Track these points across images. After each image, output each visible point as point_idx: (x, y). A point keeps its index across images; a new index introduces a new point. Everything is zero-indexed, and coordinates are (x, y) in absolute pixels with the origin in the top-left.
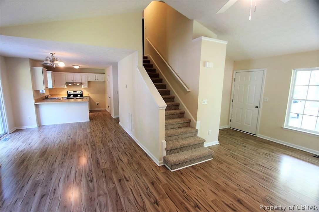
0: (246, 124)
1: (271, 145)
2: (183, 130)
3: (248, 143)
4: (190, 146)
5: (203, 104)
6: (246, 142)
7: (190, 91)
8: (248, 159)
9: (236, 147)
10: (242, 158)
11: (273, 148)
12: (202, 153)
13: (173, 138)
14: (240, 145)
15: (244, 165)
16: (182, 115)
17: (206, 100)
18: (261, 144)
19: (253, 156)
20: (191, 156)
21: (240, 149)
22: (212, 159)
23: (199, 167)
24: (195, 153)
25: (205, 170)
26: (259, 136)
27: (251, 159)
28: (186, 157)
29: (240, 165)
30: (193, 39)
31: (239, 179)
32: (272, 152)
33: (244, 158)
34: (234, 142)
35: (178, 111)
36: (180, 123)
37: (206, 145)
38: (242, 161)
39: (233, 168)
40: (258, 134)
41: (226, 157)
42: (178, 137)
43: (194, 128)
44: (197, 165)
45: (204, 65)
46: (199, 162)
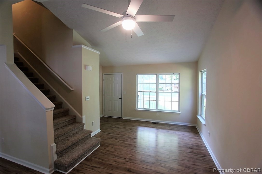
0: (115, 111)
1: (132, 122)
2: (70, 127)
3: (119, 125)
4: (80, 141)
5: (86, 100)
6: (118, 124)
7: (73, 90)
8: (123, 136)
9: (113, 130)
10: (119, 137)
11: (133, 124)
12: (92, 143)
13: (62, 138)
14: (115, 128)
15: (122, 142)
16: (66, 113)
17: (89, 97)
18: (126, 123)
19: (125, 133)
20: (84, 150)
21: (116, 131)
22: (100, 145)
23: (92, 157)
24: (86, 146)
25: (97, 158)
26: (124, 118)
27: (125, 136)
28: (79, 153)
29: (120, 143)
30: (73, 45)
31: (123, 154)
32: (134, 127)
33: (121, 137)
34: (111, 127)
35: (62, 110)
36: (66, 120)
37: (93, 135)
38: (120, 140)
39: (117, 147)
40: (123, 117)
41: (109, 140)
42: (67, 136)
43: (80, 123)
44: (89, 156)
45: (85, 68)
46: (90, 152)
